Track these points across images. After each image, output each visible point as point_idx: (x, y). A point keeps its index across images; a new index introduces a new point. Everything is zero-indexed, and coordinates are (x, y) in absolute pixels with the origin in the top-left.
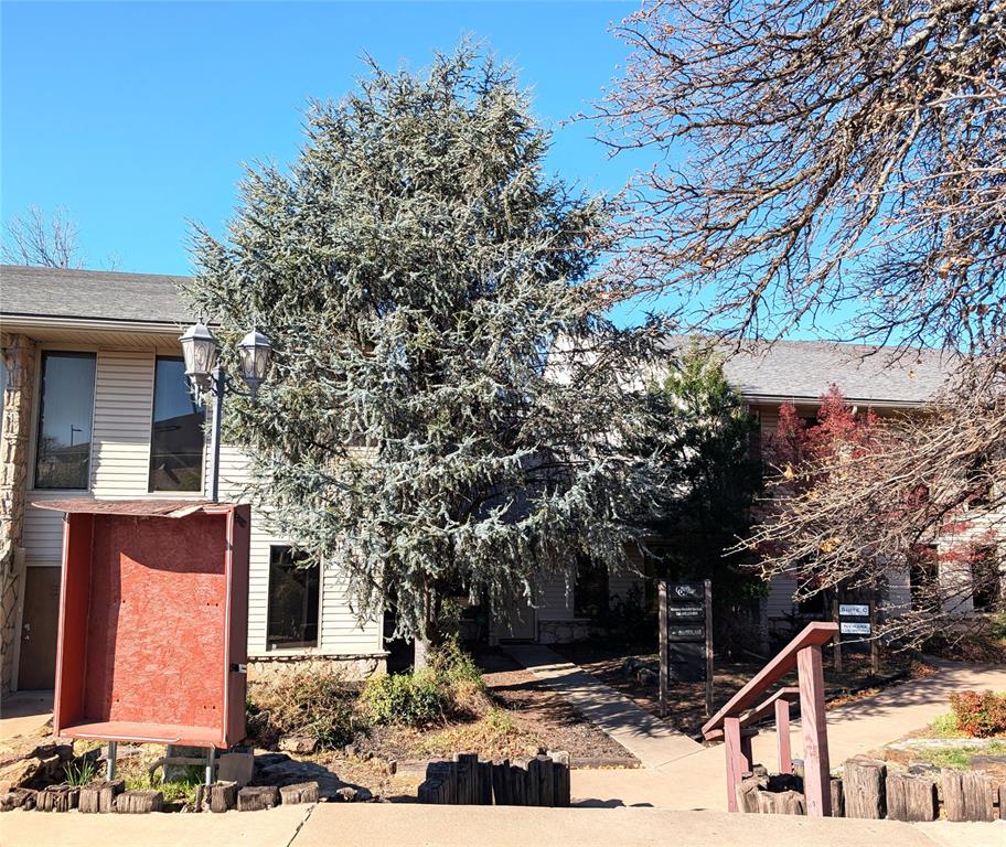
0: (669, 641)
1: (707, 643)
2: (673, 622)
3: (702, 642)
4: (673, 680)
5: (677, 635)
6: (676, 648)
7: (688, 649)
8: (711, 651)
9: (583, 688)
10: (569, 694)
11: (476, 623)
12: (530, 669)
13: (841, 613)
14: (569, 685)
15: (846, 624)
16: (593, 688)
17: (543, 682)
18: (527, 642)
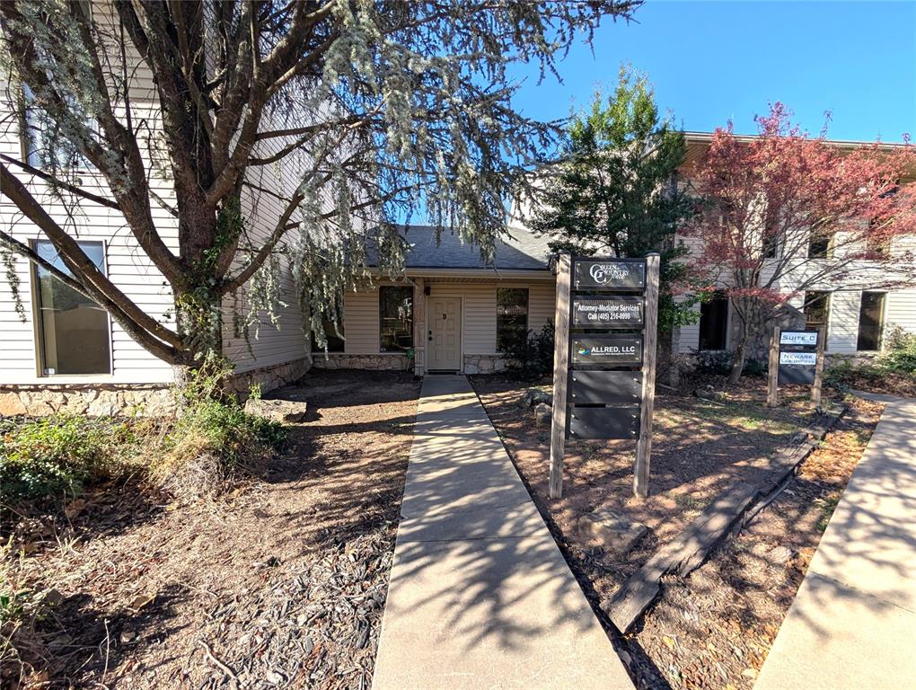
0: (571, 368)
1: (645, 371)
2: (581, 332)
3: (634, 369)
4: (576, 436)
5: (587, 355)
6: (584, 380)
7: (608, 382)
8: (652, 386)
9: (455, 430)
10: (426, 440)
11: (406, 356)
12: (421, 399)
13: (782, 342)
14: (441, 424)
15: (787, 354)
16: (468, 430)
17: (414, 418)
18: (453, 372)
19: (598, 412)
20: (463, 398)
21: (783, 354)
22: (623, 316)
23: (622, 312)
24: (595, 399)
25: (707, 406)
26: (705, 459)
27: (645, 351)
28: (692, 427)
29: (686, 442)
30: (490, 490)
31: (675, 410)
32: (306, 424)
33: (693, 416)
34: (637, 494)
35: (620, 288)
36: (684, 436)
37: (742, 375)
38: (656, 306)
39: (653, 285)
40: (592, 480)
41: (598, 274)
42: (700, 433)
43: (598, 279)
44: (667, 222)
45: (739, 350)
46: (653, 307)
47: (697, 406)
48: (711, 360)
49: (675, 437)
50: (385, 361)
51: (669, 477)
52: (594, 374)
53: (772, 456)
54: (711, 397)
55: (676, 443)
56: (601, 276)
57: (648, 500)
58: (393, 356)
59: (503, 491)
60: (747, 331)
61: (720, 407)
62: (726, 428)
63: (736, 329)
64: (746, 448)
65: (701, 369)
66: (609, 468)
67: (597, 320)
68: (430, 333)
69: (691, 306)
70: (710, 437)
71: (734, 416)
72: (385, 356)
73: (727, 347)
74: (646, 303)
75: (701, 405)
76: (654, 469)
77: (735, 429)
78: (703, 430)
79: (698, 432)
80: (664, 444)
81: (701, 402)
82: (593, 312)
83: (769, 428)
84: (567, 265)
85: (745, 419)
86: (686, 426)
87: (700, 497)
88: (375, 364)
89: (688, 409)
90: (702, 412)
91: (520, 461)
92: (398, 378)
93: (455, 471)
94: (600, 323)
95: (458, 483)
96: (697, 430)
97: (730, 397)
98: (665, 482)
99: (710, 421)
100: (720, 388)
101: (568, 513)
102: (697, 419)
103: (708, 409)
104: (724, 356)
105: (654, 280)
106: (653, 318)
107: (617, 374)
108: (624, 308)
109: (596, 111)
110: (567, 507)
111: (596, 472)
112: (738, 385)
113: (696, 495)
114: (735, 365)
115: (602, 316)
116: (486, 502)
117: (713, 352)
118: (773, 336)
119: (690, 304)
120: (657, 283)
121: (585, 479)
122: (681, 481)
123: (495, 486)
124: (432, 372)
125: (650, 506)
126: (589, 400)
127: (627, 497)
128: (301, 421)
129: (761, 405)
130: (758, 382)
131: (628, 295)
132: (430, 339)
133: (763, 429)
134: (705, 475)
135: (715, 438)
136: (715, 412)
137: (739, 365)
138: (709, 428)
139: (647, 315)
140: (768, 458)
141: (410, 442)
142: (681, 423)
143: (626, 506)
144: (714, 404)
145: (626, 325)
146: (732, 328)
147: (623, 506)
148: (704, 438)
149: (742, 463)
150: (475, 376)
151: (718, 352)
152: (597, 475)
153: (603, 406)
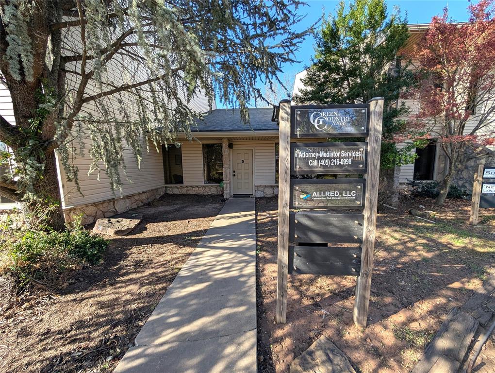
2: (302, 177)
4: (298, 271)
5: (309, 199)
6: (306, 222)
7: (329, 224)
9: (226, 244)
10: (201, 253)
11: (220, 186)
12: (218, 216)
13: (485, 176)
14: (220, 238)
15: (488, 185)
16: (236, 244)
17: (205, 232)
18: (248, 196)
19: (320, 251)
20: (245, 216)
21: (485, 186)
22: (344, 162)
23: (343, 157)
24: (317, 239)
25: (420, 224)
26: (422, 280)
27: (367, 195)
28: (409, 245)
29: (404, 259)
30: (226, 311)
31: (395, 228)
32: (130, 237)
33: (410, 233)
34: (356, 323)
35: (341, 134)
36: (403, 253)
37: (446, 198)
38: (379, 151)
39: (376, 130)
40: (319, 300)
41: (318, 122)
42: (416, 251)
43: (318, 126)
44: (393, 91)
45: (445, 182)
46: (375, 152)
47: (412, 223)
48: (423, 187)
49: (395, 254)
50: (207, 189)
51: (388, 300)
52: (316, 217)
53: (485, 278)
54: (423, 216)
55: (395, 260)
56: (321, 123)
57: (367, 331)
58: (212, 186)
59: (235, 314)
60: (453, 168)
61: (431, 225)
62: (439, 245)
63: (442, 166)
64: (458, 266)
65: (415, 195)
66: (335, 286)
67: (317, 167)
68: (234, 172)
69: (409, 150)
70: (425, 254)
71: (443, 233)
72: (207, 186)
73: (435, 178)
74: (369, 148)
75: (416, 223)
76: (375, 290)
77: (446, 246)
78: (418, 247)
79: (414, 249)
80: (385, 262)
81: (415, 220)
82: (314, 159)
83: (474, 245)
84: (287, 113)
85: (453, 236)
86: (404, 243)
87: (419, 329)
88: (201, 191)
89: (406, 227)
90: (417, 229)
91: (264, 275)
92: (211, 200)
93: (207, 286)
94: (321, 169)
95: (202, 301)
96: (414, 248)
97: (438, 216)
98: (385, 305)
99: (424, 238)
100: (429, 207)
101: (288, 342)
102: (413, 236)
103: (422, 226)
104: (433, 185)
105: (377, 125)
106: (375, 162)
107: (338, 217)
108: (344, 154)
109: (340, 15)
110: (289, 335)
111: (323, 291)
112: (443, 206)
113: (414, 326)
114: (442, 192)
115: (323, 163)
116: (214, 327)
117: (424, 182)
118: (477, 172)
119: (409, 149)
120: (380, 128)
121: (313, 298)
122: (400, 305)
123: (231, 307)
124: (235, 196)
125: (368, 340)
126: (312, 240)
127: (347, 324)
128: (127, 235)
129: (464, 223)
130: (459, 203)
131: (350, 141)
132: (234, 175)
133: (470, 246)
134: (422, 298)
135: (429, 255)
136: (428, 229)
137: (444, 192)
138: (424, 245)
139: (370, 160)
140: (481, 279)
141: (190, 254)
142: (400, 240)
143: (344, 338)
144: (426, 222)
145: (348, 171)
146: (438, 165)
147: (342, 337)
148: (419, 255)
149: (456, 285)
150: (260, 198)
151: (429, 182)
152: (324, 294)
153: (326, 245)
